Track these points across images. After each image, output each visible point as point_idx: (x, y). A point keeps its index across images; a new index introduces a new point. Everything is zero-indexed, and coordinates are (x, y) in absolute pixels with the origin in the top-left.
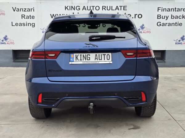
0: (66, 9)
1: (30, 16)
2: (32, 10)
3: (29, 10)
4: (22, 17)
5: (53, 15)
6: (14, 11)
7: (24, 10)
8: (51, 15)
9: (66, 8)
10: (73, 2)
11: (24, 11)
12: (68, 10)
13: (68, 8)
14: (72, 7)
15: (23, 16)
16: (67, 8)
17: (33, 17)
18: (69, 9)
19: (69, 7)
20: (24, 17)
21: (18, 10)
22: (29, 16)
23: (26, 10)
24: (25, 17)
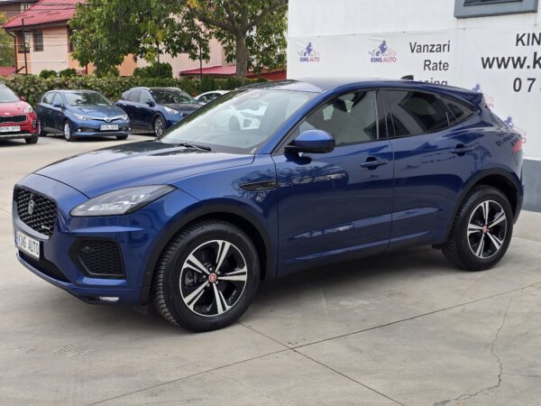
0: (520, 42)
1: (440, 63)
2: (446, 48)
3: (440, 48)
4: (425, 65)
5: (488, 59)
6: (413, 51)
7: (430, 48)
8: (482, 59)
9: (518, 40)
10: (537, 23)
11: (431, 51)
12: (524, 44)
13: (525, 39)
14: (534, 36)
15: (428, 63)
16: (521, 39)
17: (445, 66)
18: (526, 42)
19: (526, 37)
20: (428, 65)
21: (420, 49)
22: (438, 62)
23: (434, 49)
24: (431, 66)
